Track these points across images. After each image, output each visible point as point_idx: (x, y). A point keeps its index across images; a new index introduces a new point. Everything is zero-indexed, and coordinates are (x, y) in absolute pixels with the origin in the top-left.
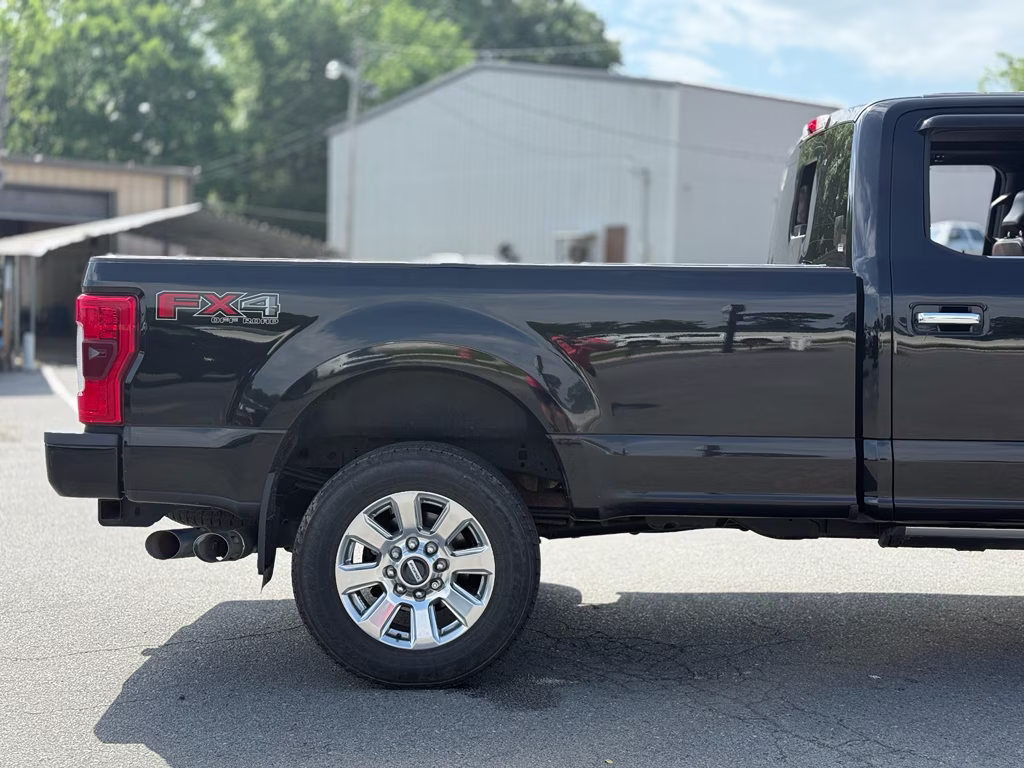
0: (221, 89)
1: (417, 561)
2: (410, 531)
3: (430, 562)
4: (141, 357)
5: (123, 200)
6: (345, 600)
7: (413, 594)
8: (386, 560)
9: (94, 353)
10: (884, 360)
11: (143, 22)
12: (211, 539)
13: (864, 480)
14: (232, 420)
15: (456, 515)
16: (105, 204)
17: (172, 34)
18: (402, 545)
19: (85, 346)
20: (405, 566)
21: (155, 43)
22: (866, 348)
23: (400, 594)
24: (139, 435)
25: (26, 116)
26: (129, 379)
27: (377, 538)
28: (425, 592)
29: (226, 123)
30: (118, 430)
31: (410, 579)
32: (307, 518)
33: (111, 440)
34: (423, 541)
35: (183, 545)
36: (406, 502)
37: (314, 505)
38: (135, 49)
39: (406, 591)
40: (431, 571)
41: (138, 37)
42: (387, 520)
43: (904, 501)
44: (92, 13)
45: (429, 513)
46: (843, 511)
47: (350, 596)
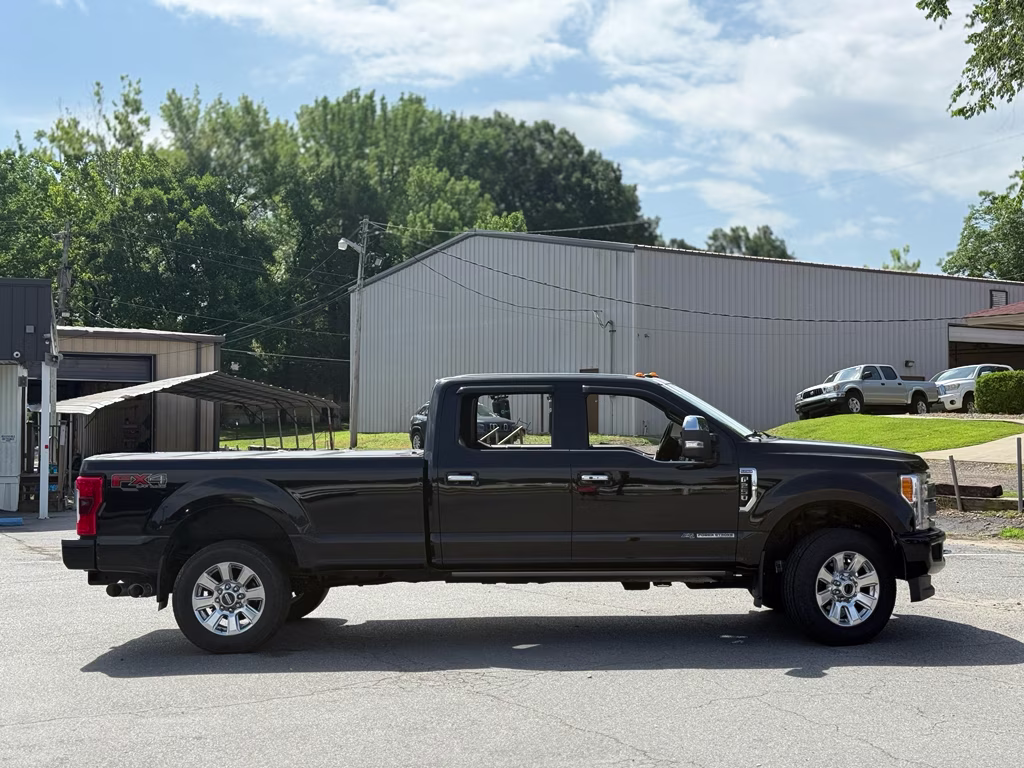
0: (263, 248)
1: (229, 594)
2: (227, 581)
3: (235, 595)
4: (105, 504)
5: (161, 364)
6: (196, 613)
7: (228, 609)
8: (216, 594)
9: (84, 503)
10: (435, 497)
11: (191, 191)
12: (135, 588)
13: (430, 550)
14: (144, 532)
15: (247, 573)
16: (148, 368)
17: (217, 201)
18: (223, 588)
19: (80, 500)
20: (224, 597)
21: (202, 209)
22: (428, 490)
23: (222, 610)
24: (103, 540)
25: (86, 276)
26: (99, 514)
27: (211, 584)
28: (234, 608)
29: (267, 277)
30: (94, 538)
31: (226, 603)
32: (179, 576)
33: (91, 542)
34: (233, 585)
35: (123, 591)
36: (224, 568)
37: (182, 570)
38: (184, 215)
39: (225, 609)
40: (236, 599)
41: (186, 204)
42: (217, 577)
43: (447, 561)
44: (146, 184)
45: (236, 573)
46: (421, 566)
47: (199, 612)
